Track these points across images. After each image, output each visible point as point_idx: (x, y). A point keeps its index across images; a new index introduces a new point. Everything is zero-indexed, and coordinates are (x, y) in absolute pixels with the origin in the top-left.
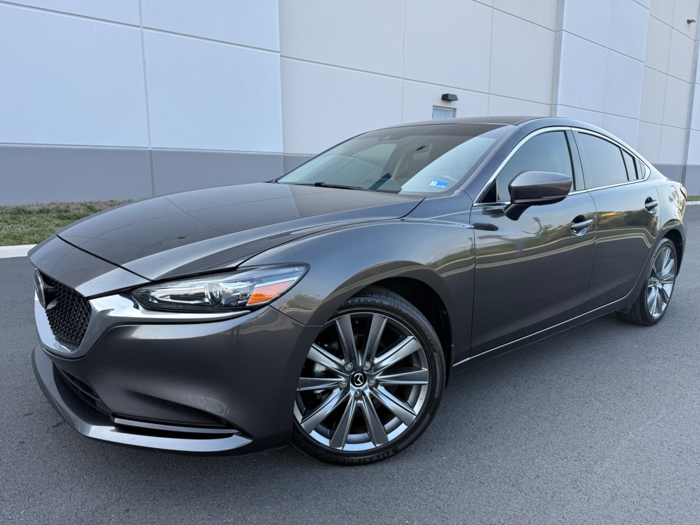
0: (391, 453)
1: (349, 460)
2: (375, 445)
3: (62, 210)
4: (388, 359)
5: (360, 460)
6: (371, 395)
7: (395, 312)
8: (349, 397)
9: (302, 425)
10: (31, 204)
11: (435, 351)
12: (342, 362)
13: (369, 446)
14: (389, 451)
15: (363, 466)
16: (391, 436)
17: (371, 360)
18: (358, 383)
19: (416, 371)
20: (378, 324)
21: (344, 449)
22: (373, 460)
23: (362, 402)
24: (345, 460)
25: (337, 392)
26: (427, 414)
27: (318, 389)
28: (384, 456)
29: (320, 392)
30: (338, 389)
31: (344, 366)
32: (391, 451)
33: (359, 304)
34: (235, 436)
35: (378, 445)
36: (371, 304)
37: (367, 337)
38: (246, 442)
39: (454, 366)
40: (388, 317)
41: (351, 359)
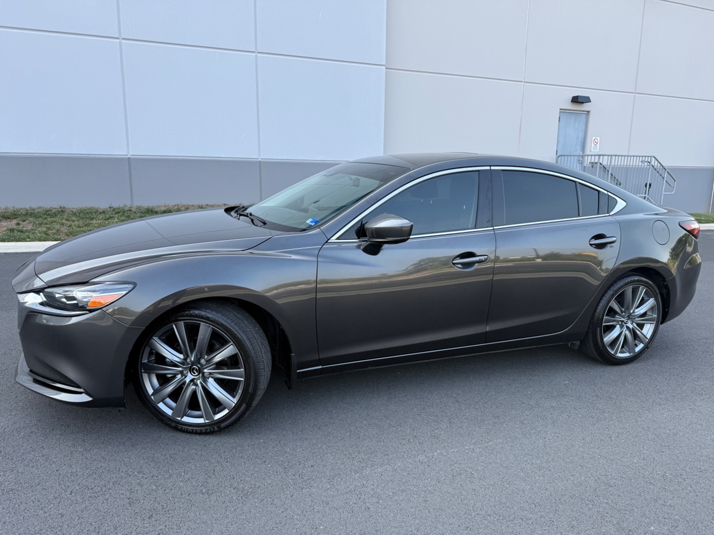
1: (184, 428)
2: (205, 421)
4: (218, 358)
5: (193, 430)
6: (201, 383)
7: (219, 325)
8: (185, 382)
9: (152, 397)
11: (249, 356)
12: (182, 356)
13: (201, 421)
16: (218, 417)
18: (194, 373)
19: (235, 369)
20: (204, 331)
21: (182, 420)
22: (203, 431)
23: (196, 388)
24: (182, 428)
25: (179, 376)
26: (243, 404)
27: (169, 371)
28: (210, 430)
29: (169, 376)
30: (180, 375)
31: (185, 359)
32: (216, 428)
33: (189, 314)
34: (83, 394)
35: (207, 421)
36: (198, 315)
37: (197, 339)
38: (89, 399)
39: (298, 371)
40: (211, 326)
41: (187, 355)
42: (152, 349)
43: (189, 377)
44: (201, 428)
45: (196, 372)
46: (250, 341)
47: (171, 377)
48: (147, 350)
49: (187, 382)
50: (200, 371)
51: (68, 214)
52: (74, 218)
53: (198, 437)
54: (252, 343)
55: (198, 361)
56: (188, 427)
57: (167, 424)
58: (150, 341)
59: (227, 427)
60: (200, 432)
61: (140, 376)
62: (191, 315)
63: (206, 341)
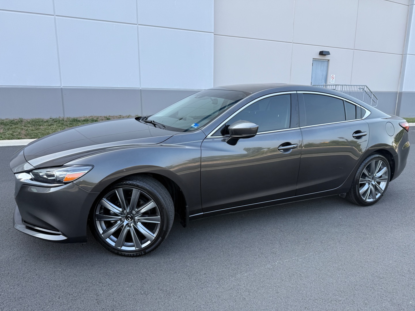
0: (143, 253)
1: (123, 253)
4: (144, 210)
5: (128, 254)
6: (133, 225)
7: (145, 190)
8: (123, 225)
9: (102, 235)
11: (163, 208)
12: (121, 210)
13: (133, 249)
16: (144, 246)
17: (134, 210)
18: (129, 220)
19: (154, 216)
20: (135, 194)
21: (121, 248)
23: (130, 229)
24: (121, 253)
25: (119, 222)
26: (160, 237)
27: (112, 219)
28: (139, 254)
29: (112, 222)
31: (123, 211)
32: (143, 252)
33: (126, 184)
34: (61, 235)
35: (137, 249)
36: (132, 184)
37: (131, 199)
38: (65, 238)
39: (190, 216)
40: (140, 191)
41: (124, 209)
42: (102, 206)
43: (126, 222)
44: (134, 253)
45: (130, 219)
46: (164, 199)
47: (114, 222)
48: (99, 207)
50: (132, 218)
51: (25, 123)
52: (29, 125)
53: (132, 259)
54: (165, 200)
55: (131, 212)
56: (125, 253)
57: (111, 252)
58: (101, 201)
59: (150, 252)
60: (132, 255)
61: (95, 222)
62: (127, 184)
63: (137, 200)
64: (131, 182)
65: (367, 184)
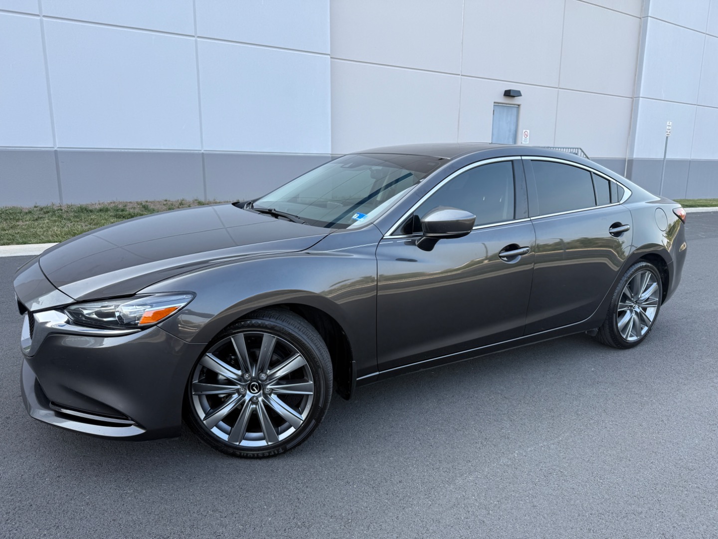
0: (281, 451)
1: (244, 453)
2: (267, 443)
3: (119, 209)
4: (282, 371)
5: (253, 454)
6: (263, 401)
7: (285, 334)
8: (244, 402)
9: (204, 422)
10: (94, 203)
11: (319, 367)
12: (239, 373)
13: (263, 443)
14: (279, 449)
15: (258, 460)
16: (282, 437)
17: (265, 372)
18: (254, 390)
19: (303, 383)
20: (268, 342)
21: (240, 444)
22: (265, 455)
23: (257, 407)
24: (241, 453)
25: (235, 396)
26: (312, 420)
27: (221, 393)
28: (274, 452)
29: (222, 396)
30: (237, 394)
31: (242, 376)
33: (251, 325)
34: (133, 426)
35: (270, 443)
36: (261, 325)
38: (141, 431)
39: (357, 379)
40: (276, 337)
41: (247, 371)
42: (204, 367)
43: (248, 396)
44: (264, 452)
45: (255, 389)
46: (319, 351)
47: (224, 397)
48: (199, 368)
49: (247, 401)
50: (260, 387)
53: (260, 462)
55: (258, 377)
56: (248, 452)
57: (222, 451)
58: (204, 358)
59: (295, 447)
61: (191, 399)
62: (253, 326)
63: (269, 355)
64: (260, 322)
65: (628, 311)
